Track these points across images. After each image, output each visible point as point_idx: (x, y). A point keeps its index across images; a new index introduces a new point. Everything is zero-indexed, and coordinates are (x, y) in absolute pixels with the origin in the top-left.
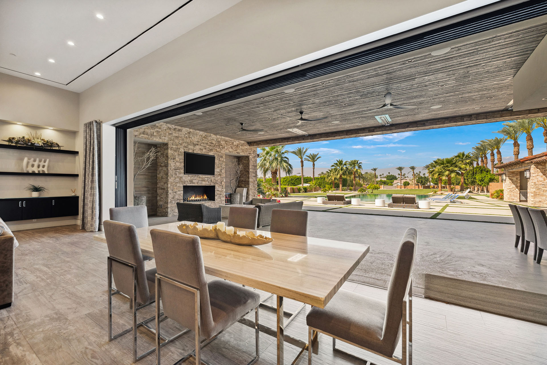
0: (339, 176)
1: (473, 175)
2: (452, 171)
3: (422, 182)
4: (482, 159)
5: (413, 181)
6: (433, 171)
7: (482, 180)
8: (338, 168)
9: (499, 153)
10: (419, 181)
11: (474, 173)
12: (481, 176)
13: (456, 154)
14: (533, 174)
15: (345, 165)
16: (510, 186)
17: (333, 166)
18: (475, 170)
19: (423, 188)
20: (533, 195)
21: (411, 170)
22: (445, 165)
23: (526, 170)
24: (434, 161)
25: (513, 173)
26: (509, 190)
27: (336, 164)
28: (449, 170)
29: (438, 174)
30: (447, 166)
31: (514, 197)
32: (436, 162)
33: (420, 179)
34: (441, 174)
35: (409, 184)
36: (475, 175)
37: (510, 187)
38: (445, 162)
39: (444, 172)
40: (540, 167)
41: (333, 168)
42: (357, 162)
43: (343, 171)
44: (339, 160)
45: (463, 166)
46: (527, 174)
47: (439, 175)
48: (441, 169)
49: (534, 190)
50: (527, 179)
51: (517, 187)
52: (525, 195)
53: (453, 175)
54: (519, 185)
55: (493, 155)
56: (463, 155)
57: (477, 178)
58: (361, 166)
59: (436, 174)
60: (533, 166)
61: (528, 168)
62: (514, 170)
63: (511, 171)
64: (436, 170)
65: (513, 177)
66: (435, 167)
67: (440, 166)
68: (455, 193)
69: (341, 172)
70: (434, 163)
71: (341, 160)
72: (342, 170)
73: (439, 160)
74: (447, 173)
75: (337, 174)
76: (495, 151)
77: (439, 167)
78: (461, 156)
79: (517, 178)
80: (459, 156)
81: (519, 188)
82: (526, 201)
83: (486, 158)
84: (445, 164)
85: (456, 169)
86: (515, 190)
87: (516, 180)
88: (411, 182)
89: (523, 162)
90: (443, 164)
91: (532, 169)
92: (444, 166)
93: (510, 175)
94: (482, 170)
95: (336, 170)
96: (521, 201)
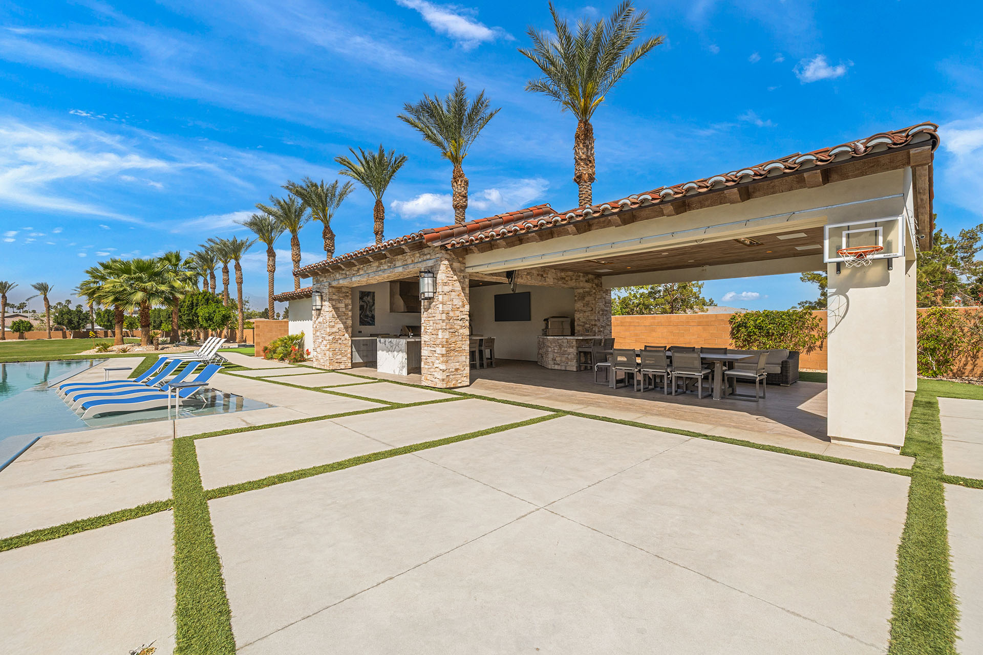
1: (192, 309)
2: (151, 294)
3: (70, 322)
4: (205, 280)
5: (45, 319)
6: (98, 288)
7: (209, 319)
9: (238, 267)
10: (63, 319)
11: (193, 303)
12: (206, 310)
13: (161, 254)
14: (441, 285)
16: (333, 327)
18: (195, 298)
19: (73, 337)
21: (38, 292)
22: (133, 276)
23: (426, 273)
24: (102, 265)
25: (339, 289)
26: (331, 338)
28: (144, 290)
29: (111, 298)
30: (140, 279)
31: (340, 356)
32: (106, 267)
33: (65, 317)
34: (120, 298)
35: (31, 326)
36: (195, 309)
37: (334, 330)
38: (132, 268)
39: (131, 294)
40: (456, 263)
45: (178, 284)
46: (426, 285)
47: (116, 300)
48: (122, 286)
51: (346, 328)
54: (350, 322)
55: (226, 271)
56: (178, 257)
57: (200, 314)
59: (105, 297)
60: (443, 260)
64: (107, 286)
65: (340, 301)
66: (103, 278)
67: (119, 276)
68: (160, 346)
70: (101, 268)
73: (115, 260)
74: (139, 296)
76: (231, 264)
77: (117, 280)
78: (174, 260)
79: (346, 306)
80: (167, 258)
81: (350, 330)
83: (213, 277)
84: (135, 273)
85: (162, 288)
86: (343, 338)
87: (344, 309)
88: (38, 322)
90: (127, 271)
91: (438, 268)
92: (132, 279)
93: (335, 297)
94: (208, 300)
96: (354, 365)
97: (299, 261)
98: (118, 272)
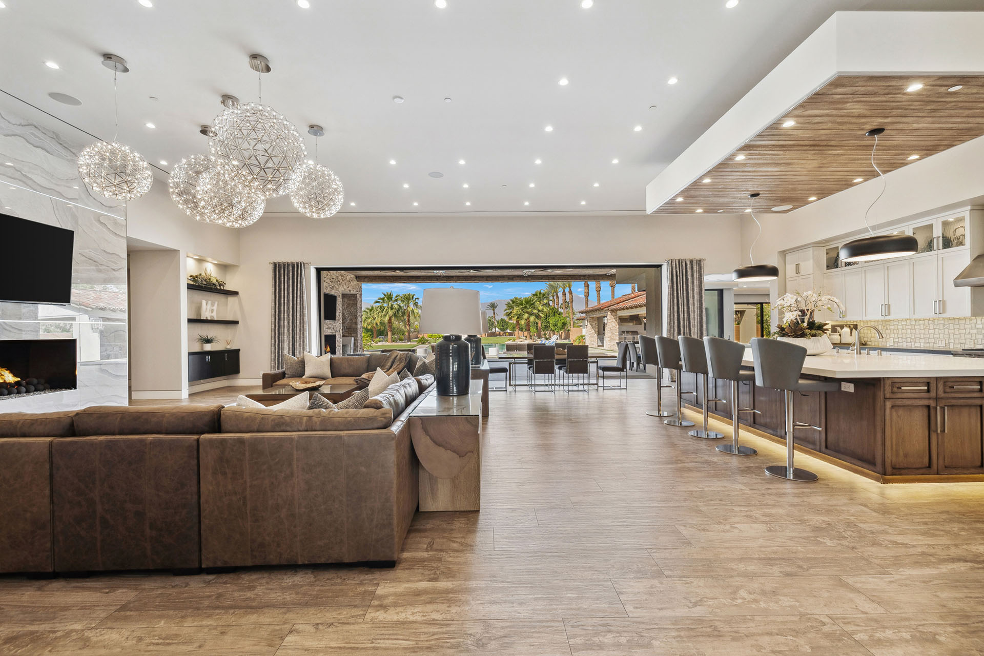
0: (387, 318)
2: (530, 314)
4: (553, 299)
6: (511, 312)
7: (555, 325)
8: (385, 305)
9: (571, 292)
11: (547, 315)
12: (554, 320)
13: (534, 293)
14: (609, 320)
15: (396, 300)
16: (591, 332)
17: (377, 302)
20: (609, 339)
23: (604, 317)
24: (511, 300)
25: (594, 318)
26: (590, 336)
27: (383, 299)
28: (527, 312)
29: (516, 317)
30: (526, 307)
32: (513, 302)
34: (519, 317)
36: (548, 319)
38: (523, 302)
39: (523, 315)
40: (613, 314)
41: (378, 305)
42: (413, 297)
43: (393, 311)
44: (386, 294)
45: (540, 308)
46: (605, 320)
47: (518, 318)
48: (520, 311)
49: (610, 335)
50: (604, 325)
51: (595, 332)
52: (602, 340)
53: (532, 318)
54: (597, 330)
55: (564, 294)
56: (540, 293)
57: (551, 322)
58: (417, 303)
59: (514, 317)
60: (609, 313)
61: (605, 314)
62: (594, 316)
63: (592, 316)
64: (514, 311)
65: (593, 322)
66: (512, 307)
68: (534, 340)
69: (391, 313)
70: (511, 302)
71: (389, 294)
72: (392, 308)
73: (516, 298)
74: (526, 316)
75: (385, 315)
76: (567, 290)
77: (518, 308)
78: (538, 294)
79: (596, 324)
80: (536, 295)
81: (598, 333)
82: (603, 346)
83: (558, 297)
84: (524, 305)
85: (535, 311)
86: (594, 336)
89: (603, 309)
90: (521, 304)
91: (608, 315)
92: (523, 308)
93: (591, 321)
94: (554, 313)
95: (382, 308)
96: (598, 346)
97: (600, 291)
98: (517, 305)
